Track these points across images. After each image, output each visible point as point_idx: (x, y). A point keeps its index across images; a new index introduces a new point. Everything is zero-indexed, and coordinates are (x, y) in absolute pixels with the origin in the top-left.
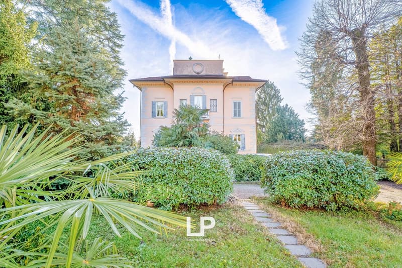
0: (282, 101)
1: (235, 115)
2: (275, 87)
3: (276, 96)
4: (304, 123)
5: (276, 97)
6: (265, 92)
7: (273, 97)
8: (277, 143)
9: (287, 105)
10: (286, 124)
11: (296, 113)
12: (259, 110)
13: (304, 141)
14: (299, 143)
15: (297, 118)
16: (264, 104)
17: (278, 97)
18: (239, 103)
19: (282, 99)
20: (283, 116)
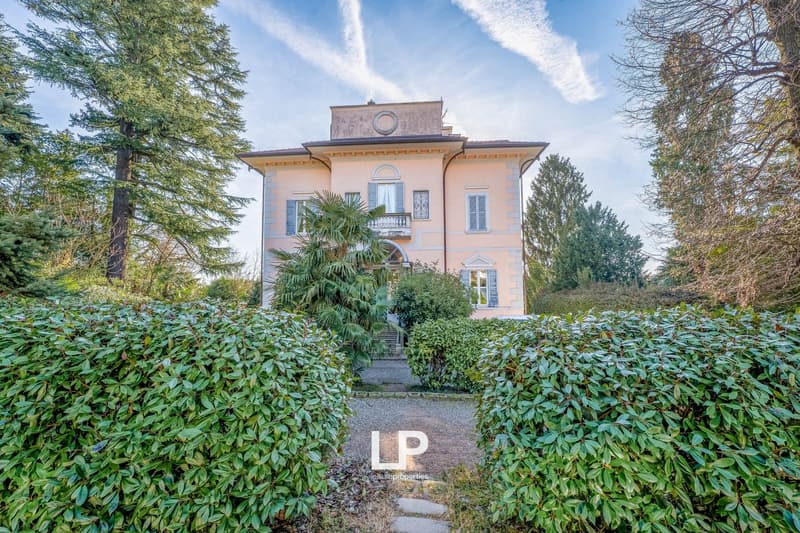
0: (589, 199)
1: (473, 225)
2: (573, 168)
3: (576, 187)
4: (641, 245)
5: (575, 191)
6: (550, 180)
7: (568, 191)
8: (577, 290)
9: (599, 205)
10: (596, 246)
11: (620, 222)
12: (537, 218)
13: (641, 285)
14: (629, 290)
15: (623, 232)
16: (549, 205)
17: (580, 190)
18: (482, 199)
19: (590, 195)
20: (590, 230)
